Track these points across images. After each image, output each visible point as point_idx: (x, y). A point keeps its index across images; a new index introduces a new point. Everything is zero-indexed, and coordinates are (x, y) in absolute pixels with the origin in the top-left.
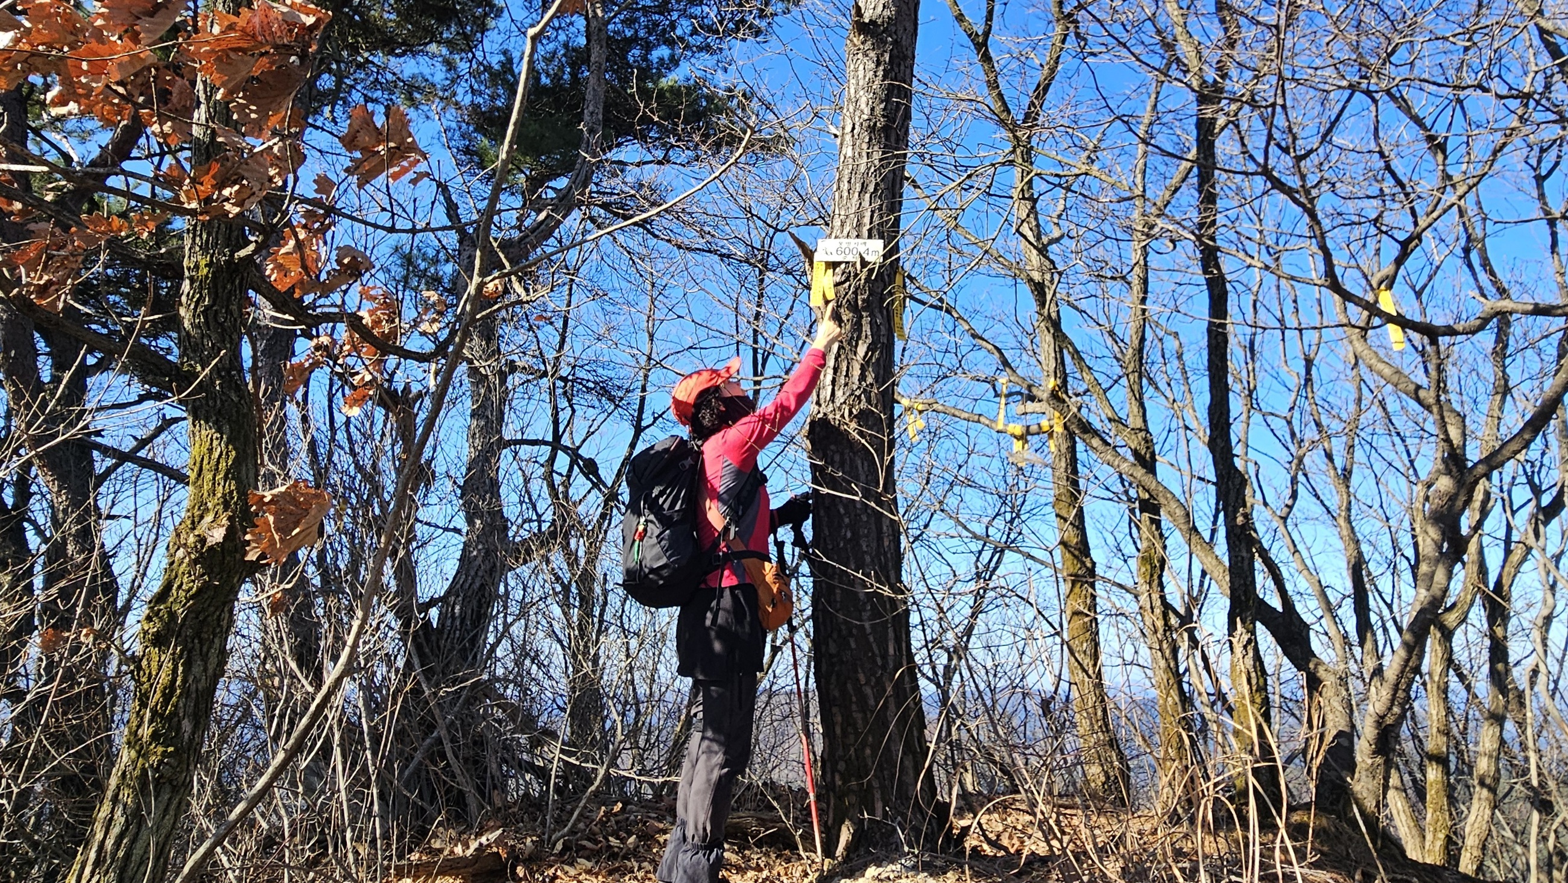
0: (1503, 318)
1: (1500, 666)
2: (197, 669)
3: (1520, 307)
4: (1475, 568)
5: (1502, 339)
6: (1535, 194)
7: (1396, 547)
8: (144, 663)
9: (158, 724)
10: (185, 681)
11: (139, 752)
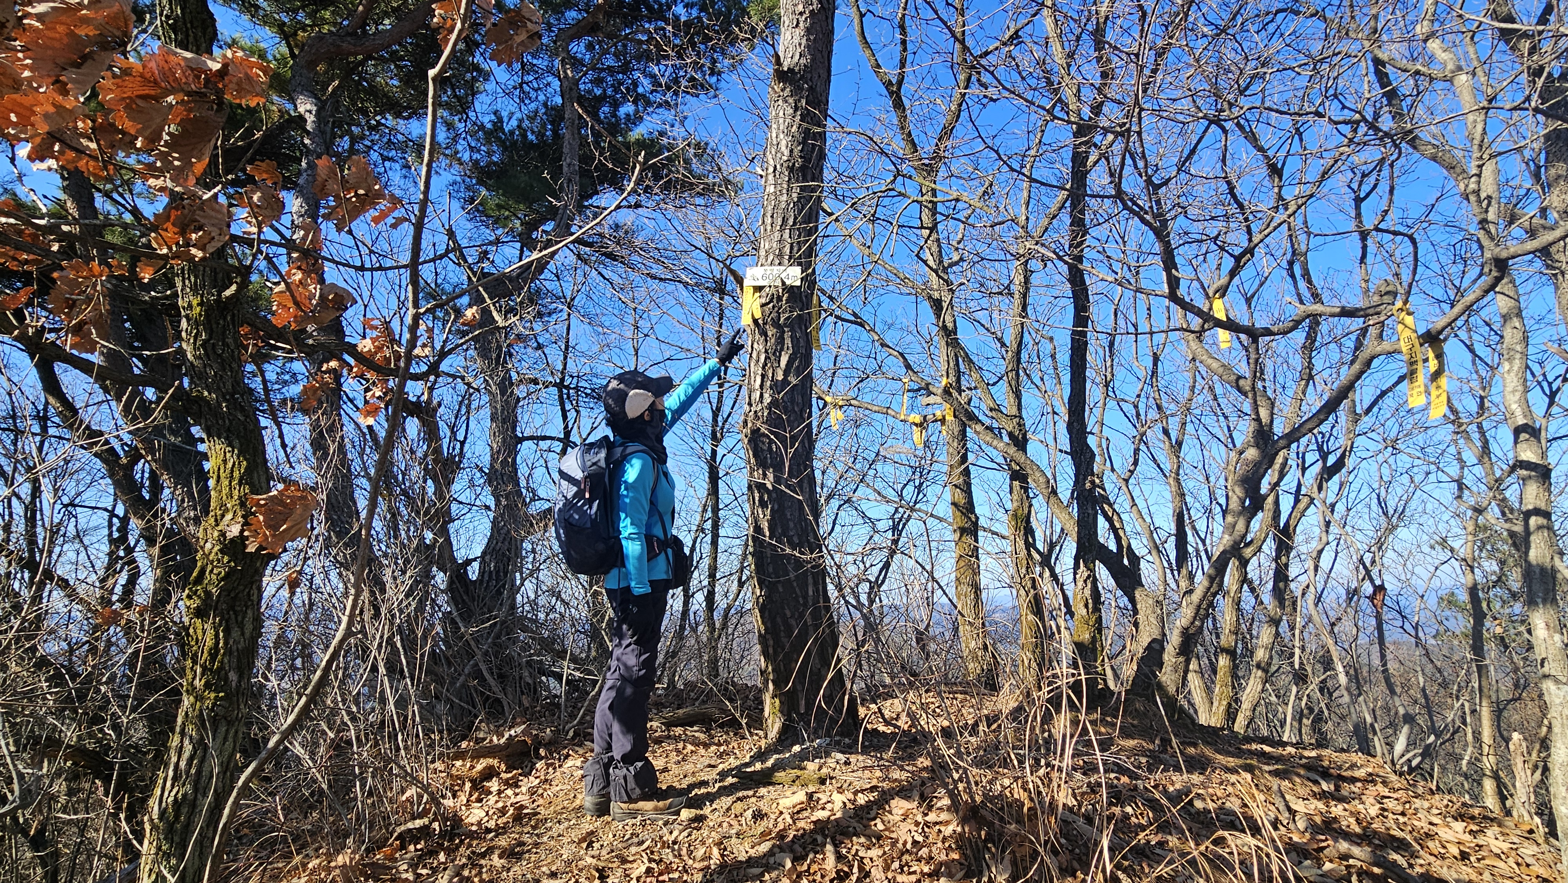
0: (1315, 319)
1: (1281, 585)
2: (235, 633)
3: (1328, 310)
4: (1271, 514)
5: (1311, 337)
6: (1353, 214)
7: (1212, 497)
8: (191, 631)
9: (209, 676)
10: (226, 643)
11: (196, 698)
